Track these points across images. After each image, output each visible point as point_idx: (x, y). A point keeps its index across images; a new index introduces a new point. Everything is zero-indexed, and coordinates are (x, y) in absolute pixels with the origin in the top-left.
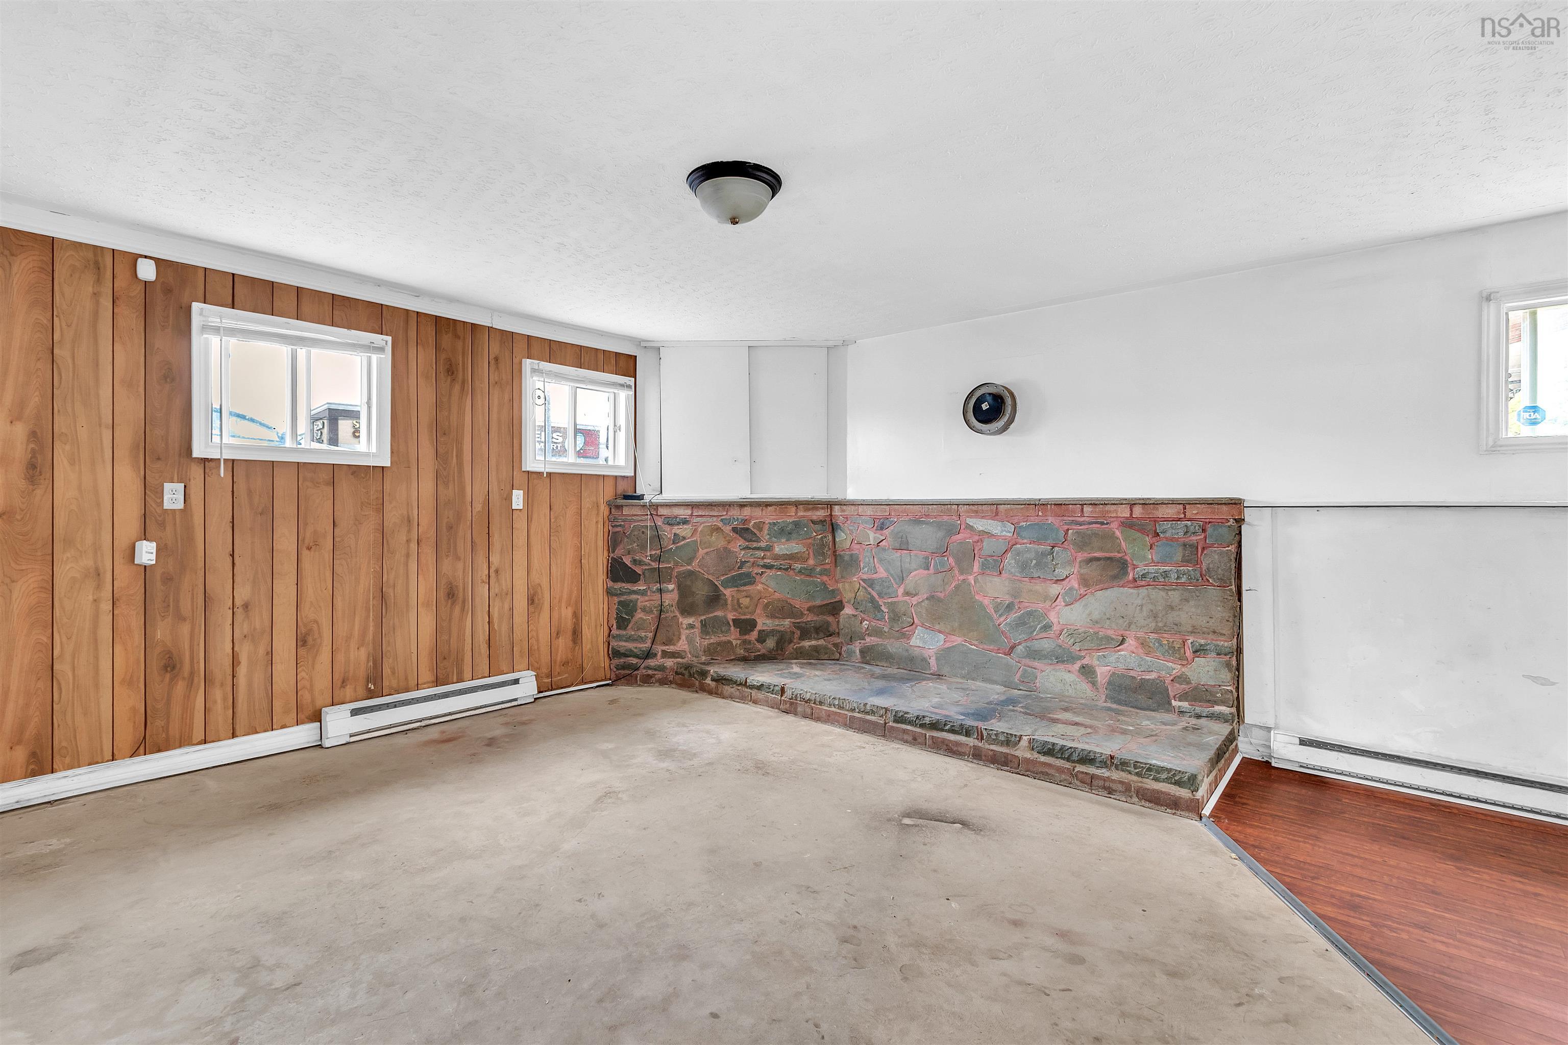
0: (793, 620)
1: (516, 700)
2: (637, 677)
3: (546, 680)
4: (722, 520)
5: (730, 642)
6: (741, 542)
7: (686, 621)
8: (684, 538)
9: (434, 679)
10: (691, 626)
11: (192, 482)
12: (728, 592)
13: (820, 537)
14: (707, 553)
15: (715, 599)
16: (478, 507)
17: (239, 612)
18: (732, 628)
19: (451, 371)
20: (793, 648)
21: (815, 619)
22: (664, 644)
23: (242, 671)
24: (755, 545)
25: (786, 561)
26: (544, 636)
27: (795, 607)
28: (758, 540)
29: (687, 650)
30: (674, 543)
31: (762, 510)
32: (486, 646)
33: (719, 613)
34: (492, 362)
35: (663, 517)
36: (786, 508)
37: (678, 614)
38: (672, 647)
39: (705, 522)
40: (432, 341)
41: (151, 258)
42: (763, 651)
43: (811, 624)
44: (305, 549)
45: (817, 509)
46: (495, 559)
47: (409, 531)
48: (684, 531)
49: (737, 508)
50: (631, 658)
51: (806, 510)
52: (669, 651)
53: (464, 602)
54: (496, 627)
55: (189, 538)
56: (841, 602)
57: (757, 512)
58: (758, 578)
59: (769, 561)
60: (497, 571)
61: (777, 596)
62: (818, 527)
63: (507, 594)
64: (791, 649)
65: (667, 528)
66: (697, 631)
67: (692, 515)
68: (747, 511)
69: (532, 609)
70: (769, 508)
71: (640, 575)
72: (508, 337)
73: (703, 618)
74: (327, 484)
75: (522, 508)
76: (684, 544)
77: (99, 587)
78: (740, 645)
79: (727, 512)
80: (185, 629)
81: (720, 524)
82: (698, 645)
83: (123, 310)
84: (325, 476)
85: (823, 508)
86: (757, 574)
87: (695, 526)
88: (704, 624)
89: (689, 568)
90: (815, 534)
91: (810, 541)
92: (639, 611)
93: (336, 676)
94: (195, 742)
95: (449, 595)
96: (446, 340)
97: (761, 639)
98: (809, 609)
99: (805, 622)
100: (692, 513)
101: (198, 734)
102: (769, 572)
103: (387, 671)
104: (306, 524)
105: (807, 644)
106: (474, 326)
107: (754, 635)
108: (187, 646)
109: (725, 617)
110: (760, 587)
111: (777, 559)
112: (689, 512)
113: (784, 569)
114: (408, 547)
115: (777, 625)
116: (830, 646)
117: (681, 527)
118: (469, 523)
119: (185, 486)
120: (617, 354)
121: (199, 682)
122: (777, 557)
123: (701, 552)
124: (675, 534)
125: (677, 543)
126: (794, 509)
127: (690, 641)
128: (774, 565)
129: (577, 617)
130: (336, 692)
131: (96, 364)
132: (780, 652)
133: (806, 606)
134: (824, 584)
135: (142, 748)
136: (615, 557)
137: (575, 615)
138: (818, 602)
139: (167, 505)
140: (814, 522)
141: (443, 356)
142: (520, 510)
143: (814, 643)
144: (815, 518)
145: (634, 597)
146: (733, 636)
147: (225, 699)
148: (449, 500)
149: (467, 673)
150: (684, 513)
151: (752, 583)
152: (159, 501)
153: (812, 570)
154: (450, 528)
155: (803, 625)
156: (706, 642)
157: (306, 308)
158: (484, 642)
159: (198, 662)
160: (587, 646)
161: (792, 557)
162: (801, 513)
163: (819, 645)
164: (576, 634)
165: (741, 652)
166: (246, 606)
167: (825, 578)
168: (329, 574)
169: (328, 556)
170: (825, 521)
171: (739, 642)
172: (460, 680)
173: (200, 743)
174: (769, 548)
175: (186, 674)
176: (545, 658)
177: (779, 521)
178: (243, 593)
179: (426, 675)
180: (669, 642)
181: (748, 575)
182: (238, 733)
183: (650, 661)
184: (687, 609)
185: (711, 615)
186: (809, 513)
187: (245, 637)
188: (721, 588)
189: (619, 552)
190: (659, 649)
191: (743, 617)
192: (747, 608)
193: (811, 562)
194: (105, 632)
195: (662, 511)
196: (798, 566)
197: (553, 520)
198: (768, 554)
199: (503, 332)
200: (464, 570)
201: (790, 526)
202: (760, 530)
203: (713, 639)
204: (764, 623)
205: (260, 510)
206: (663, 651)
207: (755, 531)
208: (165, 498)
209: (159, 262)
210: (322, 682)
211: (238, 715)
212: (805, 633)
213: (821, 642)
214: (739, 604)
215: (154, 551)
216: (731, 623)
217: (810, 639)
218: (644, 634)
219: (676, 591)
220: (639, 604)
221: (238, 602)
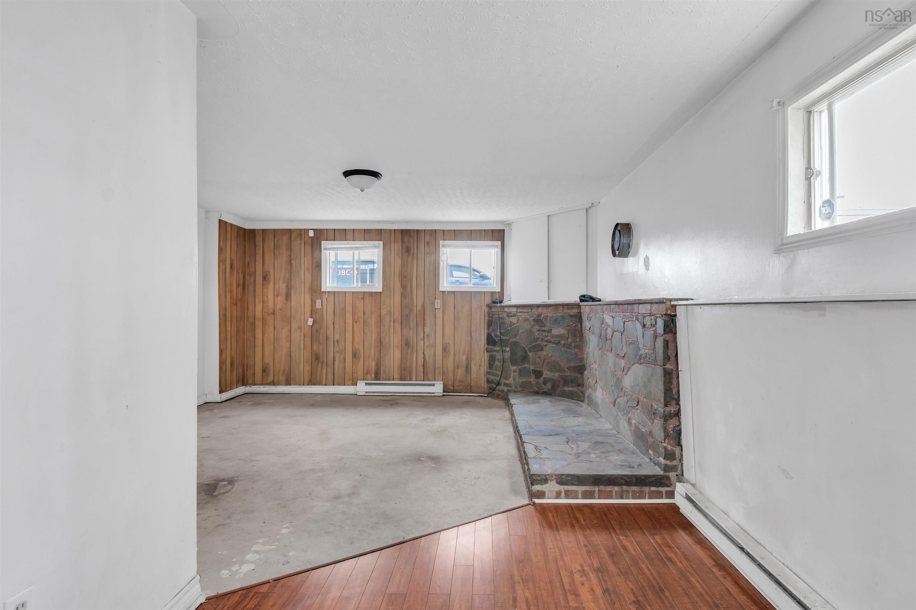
0: (560, 374)
1: (434, 393)
2: (495, 394)
3: (451, 388)
4: (529, 315)
5: (531, 382)
6: (537, 327)
7: (513, 368)
8: (514, 324)
9: (400, 377)
10: (515, 371)
11: (324, 299)
12: (531, 354)
13: (574, 325)
14: (522, 332)
15: (525, 358)
16: (419, 307)
17: (336, 343)
18: (532, 374)
19: (408, 251)
20: (560, 390)
21: (571, 374)
22: (505, 379)
23: (336, 363)
24: (543, 329)
25: (557, 339)
26: (451, 366)
27: (561, 366)
28: (545, 326)
29: (513, 383)
30: (510, 327)
31: (547, 309)
32: (422, 367)
33: (526, 366)
34: (426, 244)
35: (506, 313)
36: (558, 307)
37: (510, 364)
38: (507, 381)
39: (523, 316)
40: (400, 240)
41: (312, 229)
42: (545, 390)
43: (569, 377)
44: (355, 322)
45: (573, 308)
46: (427, 330)
47: (390, 317)
48: (514, 320)
49: (536, 308)
50: (493, 384)
51: (568, 309)
52: (506, 383)
53: (413, 347)
54: (427, 360)
55: (323, 318)
56: (584, 365)
57: (545, 310)
58: (544, 347)
59: (549, 338)
60: (428, 335)
61: (553, 358)
62: (574, 319)
63: (432, 346)
64: (559, 390)
65: (507, 318)
66: (517, 374)
67: (517, 312)
68: (540, 310)
69: (444, 354)
70: (550, 308)
71: (497, 342)
72: (434, 233)
73: (520, 367)
74: (362, 299)
75: (439, 308)
76: (514, 327)
77: (301, 332)
78: (535, 384)
79: (531, 310)
80: (321, 347)
81: (528, 317)
82: (517, 381)
83: (307, 246)
84: (361, 296)
85: (576, 308)
86: (544, 345)
87: (519, 317)
88: (520, 371)
89: (515, 340)
90: (571, 323)
91: (568, 327)
92: (497, 361)
93: (365, 370)
94: (323, 384)
95: (406, 344)
96: (406, 239)
97: (545, 383)
98: (568, 368)
99: (566, 376)
100: (517, 311)
101: (324, 382)
102: (550, 345)
103: (382, 371)
104: (355, 314)
105: (567, 389)
106: (418, 231)
107: (541, 380)
108: (321, 353)
109: (529, 368)
110: (545, 353)
111: (553, 337)
112: (515, 310)
113: (556, 343)
114: (390, 323)
115: (552, 376)
116: (579, 392)
117: (513, 318)
118: (415, 314)
119: (322, 301)
120: (493, 231)
121: (324, 365)
122: (553, 336)
123: (521, 331)
124: (511, 322)
125: (511, 326)
126: (561, 308)
127: (514, 379)
128: (551, 341)
129: (469, 360)
130: (365, 376)
131: (300, 264)
132: (553, 392)
133: (567, 366)
134: (576, 354)
135: (310, 383)
136: (489, 332)
137: (467, 359)
138: (572, 364)
139: (317, 307)
140: (571, 316)
141: (405, 246)
142: (439, 309)
143: (570, 389)
144: (572, 314)
145: (495, 353)
146: (532, 379)
147: (331, 372)
148: (406, 305)
149: (414, 377)
150: (514, 310)
151: (542, 350)
152: (315, 305)
153: (570, 345)
154: (407, 316)
155: (565, 377)
156: (521, 380)
157: (356, 236)
158: (422, 366)
159: (324, 358)
160: (474, 375)
161: (560, 336)
162: (565, 311)
163: (573, 390)
164: (468, 368)
165: (536, 389)
166: (338, 341)
167: (577, 350)
168: (362, 332)
169: (362, 326)
170: (577, 315)
171: (535, 382)
172: (411, 380)
173: (324, 385)
174: (550, 331)
175: (321, 362)
176: (451, 377)
177: (554, 315)
178: (337, 337)
179: (396, 376)
180: (506, 378)
181: (539, 345)
182: (335, 384)
183: (499, 387)
184: (514, 362)
185: (523, 366)
186: (569, 311)
187: (337, 352)
188: (528, 352)
189: (491, 330)
190: (503, 381)
191: (537, 369)
192: (539, 364)
193: (570, 340)
194: (302, 346)
195: (506, 310)
196: (563, 342)
197: (455, 314)
198: (549, 334)
199: (431, 231)
200: (413, 334)
201: (560, 318)
202: (546, 320)
203: (523, 380)
204: (547, 374)
205: (342, 308)
206: (504, 383)
207: (543, 321)
208: (317, 304)
209: (314, 230)
210: (360, 372)
211: (335, 378)
212: (566, 382)
213: (574, 389)
214: (535, 361)
215: (312, 321)
216: (531, 371)
217: (568, 386)
218: (498, 372)
219: (510, 352)
220: (497, 357)
221: (335, 340)
